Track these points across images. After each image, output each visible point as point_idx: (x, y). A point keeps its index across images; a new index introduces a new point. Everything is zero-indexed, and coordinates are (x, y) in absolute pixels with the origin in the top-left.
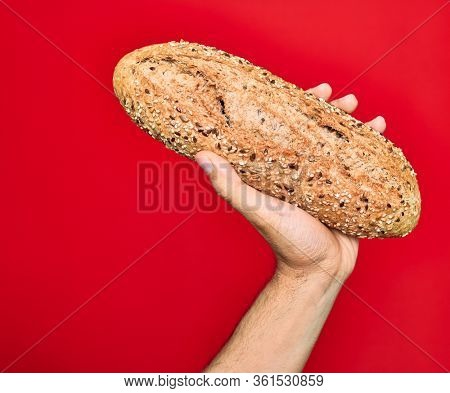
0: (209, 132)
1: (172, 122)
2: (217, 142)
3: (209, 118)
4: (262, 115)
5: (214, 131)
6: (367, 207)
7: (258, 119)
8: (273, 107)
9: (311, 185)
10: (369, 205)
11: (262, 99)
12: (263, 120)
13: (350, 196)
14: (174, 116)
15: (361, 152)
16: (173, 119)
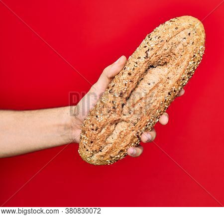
0: (147, 54)
1: (157, 37)
2: (142, 57)
3: (154, 55)
4: (152, 84)
5: (147, 57)
6: (93, 130)
7: (150, 82)
8: (155, 91)
9: (110, 102)
10: (94, 131)
11: (161, 86)
12: (149, 84)
13: (100, 121)
14: (160, 39)
15: (123, 133)
16: (159, 38)
